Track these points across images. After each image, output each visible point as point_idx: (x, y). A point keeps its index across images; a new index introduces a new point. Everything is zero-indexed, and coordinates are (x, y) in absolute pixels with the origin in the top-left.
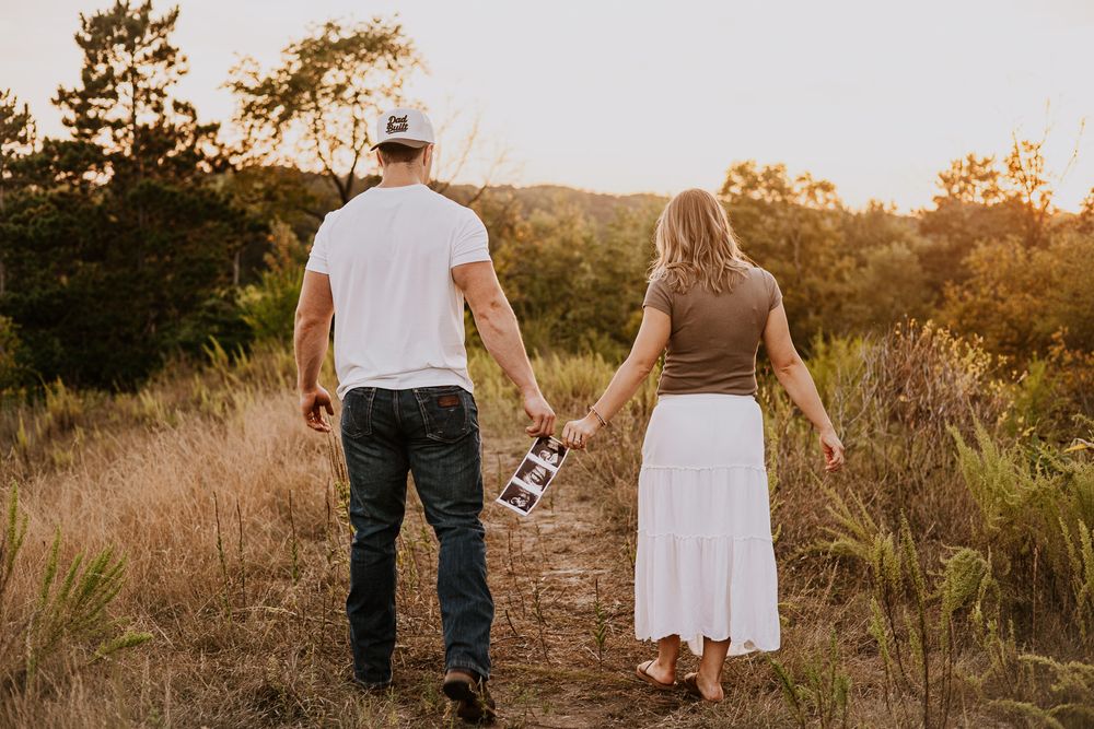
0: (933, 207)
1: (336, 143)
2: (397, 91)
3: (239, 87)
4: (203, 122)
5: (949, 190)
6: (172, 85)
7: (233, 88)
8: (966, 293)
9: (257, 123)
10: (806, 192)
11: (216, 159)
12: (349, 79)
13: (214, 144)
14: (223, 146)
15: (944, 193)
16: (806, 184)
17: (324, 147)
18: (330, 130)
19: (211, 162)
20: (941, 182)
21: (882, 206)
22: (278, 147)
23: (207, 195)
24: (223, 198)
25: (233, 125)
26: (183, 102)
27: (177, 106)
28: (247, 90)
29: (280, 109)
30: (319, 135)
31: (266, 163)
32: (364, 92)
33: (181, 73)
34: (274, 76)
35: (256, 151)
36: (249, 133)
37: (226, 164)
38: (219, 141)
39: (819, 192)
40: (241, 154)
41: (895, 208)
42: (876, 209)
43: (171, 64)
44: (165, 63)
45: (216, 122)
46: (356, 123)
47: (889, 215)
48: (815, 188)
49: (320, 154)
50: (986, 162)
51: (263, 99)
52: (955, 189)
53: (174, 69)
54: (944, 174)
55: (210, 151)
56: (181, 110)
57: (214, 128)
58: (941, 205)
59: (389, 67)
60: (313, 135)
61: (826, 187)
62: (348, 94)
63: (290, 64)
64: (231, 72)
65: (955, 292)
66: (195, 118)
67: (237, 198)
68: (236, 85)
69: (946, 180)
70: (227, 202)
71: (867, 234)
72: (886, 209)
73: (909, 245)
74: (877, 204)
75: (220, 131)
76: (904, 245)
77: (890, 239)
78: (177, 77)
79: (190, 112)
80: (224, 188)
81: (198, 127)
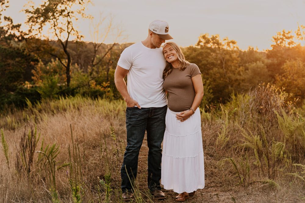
0: (271, 49)
1: (62, 30)
2: (82, 12)
3: (27, 11)
4: (15, 24)
5: (277, 42)
6: (4, 11)
7: (25, 12)
8: (283, 78)
9: (34, 24)
10: (227, 44)
11: (19, 37)
12: (66, 8)
13: (19, 31)
14: (22, 32)
15: (275, 44)
16: (226, 41)
17: (58, 32)
18: (60, 25)
19: (18, 38)
20: (273, 40)
21: (253, 48)
22: (41, 32)
23: (16, 49)
24: (22, 51)
25: (25, 24)
26: (8, 17)
27: (5, 18)
28: (30, 12)
29: (42, 19)
30: (56, 28)
31: (37, 37)
32: (71, 12)
33: (7, 7)
34: (40, 7)
35: (33, 34)
36: (31, 28)
37: (23, 38)
38: (21, 30)
39: (231, 44)
40: (28, 35)
41: (257, 49)
42: (251, 50)
43: (3, 4)
44: (1, 3)
45: (20, 24)
46: (69, 23)
47: (256, 52)
48: (230, 43)
49: (56, 34)
50: (289, 33)
51: (36, 16)
52: (279, 42)
53: (4, 5)
54: (274, 37)
55: (18, 34)
56: (7, 20)
57: (19, 26)
58: (274, 48)
59: (80, 3)
60: (54, 28)
61: (233, 43)
62: (65, 13)
63: (45, 3)
64: (24, 6)
65: (279, 78)
66: (12, 22)
67: (27, 50)
68: (26, 10)
69: (275, 39)
70: (23, 52)
71: (248, 59)
72: (255, 50)
73: (263, 62)
74: (251, 48)
75: (21, 27)
76: (261, 62)
77: (256, 60)
78: (6, 8)
79: (10, 20)
80: (22, 47)
81: (13, 26)
